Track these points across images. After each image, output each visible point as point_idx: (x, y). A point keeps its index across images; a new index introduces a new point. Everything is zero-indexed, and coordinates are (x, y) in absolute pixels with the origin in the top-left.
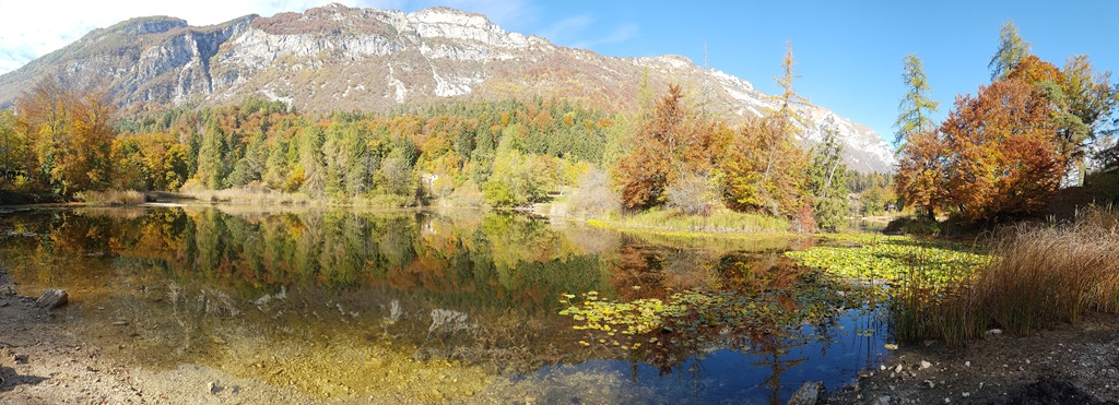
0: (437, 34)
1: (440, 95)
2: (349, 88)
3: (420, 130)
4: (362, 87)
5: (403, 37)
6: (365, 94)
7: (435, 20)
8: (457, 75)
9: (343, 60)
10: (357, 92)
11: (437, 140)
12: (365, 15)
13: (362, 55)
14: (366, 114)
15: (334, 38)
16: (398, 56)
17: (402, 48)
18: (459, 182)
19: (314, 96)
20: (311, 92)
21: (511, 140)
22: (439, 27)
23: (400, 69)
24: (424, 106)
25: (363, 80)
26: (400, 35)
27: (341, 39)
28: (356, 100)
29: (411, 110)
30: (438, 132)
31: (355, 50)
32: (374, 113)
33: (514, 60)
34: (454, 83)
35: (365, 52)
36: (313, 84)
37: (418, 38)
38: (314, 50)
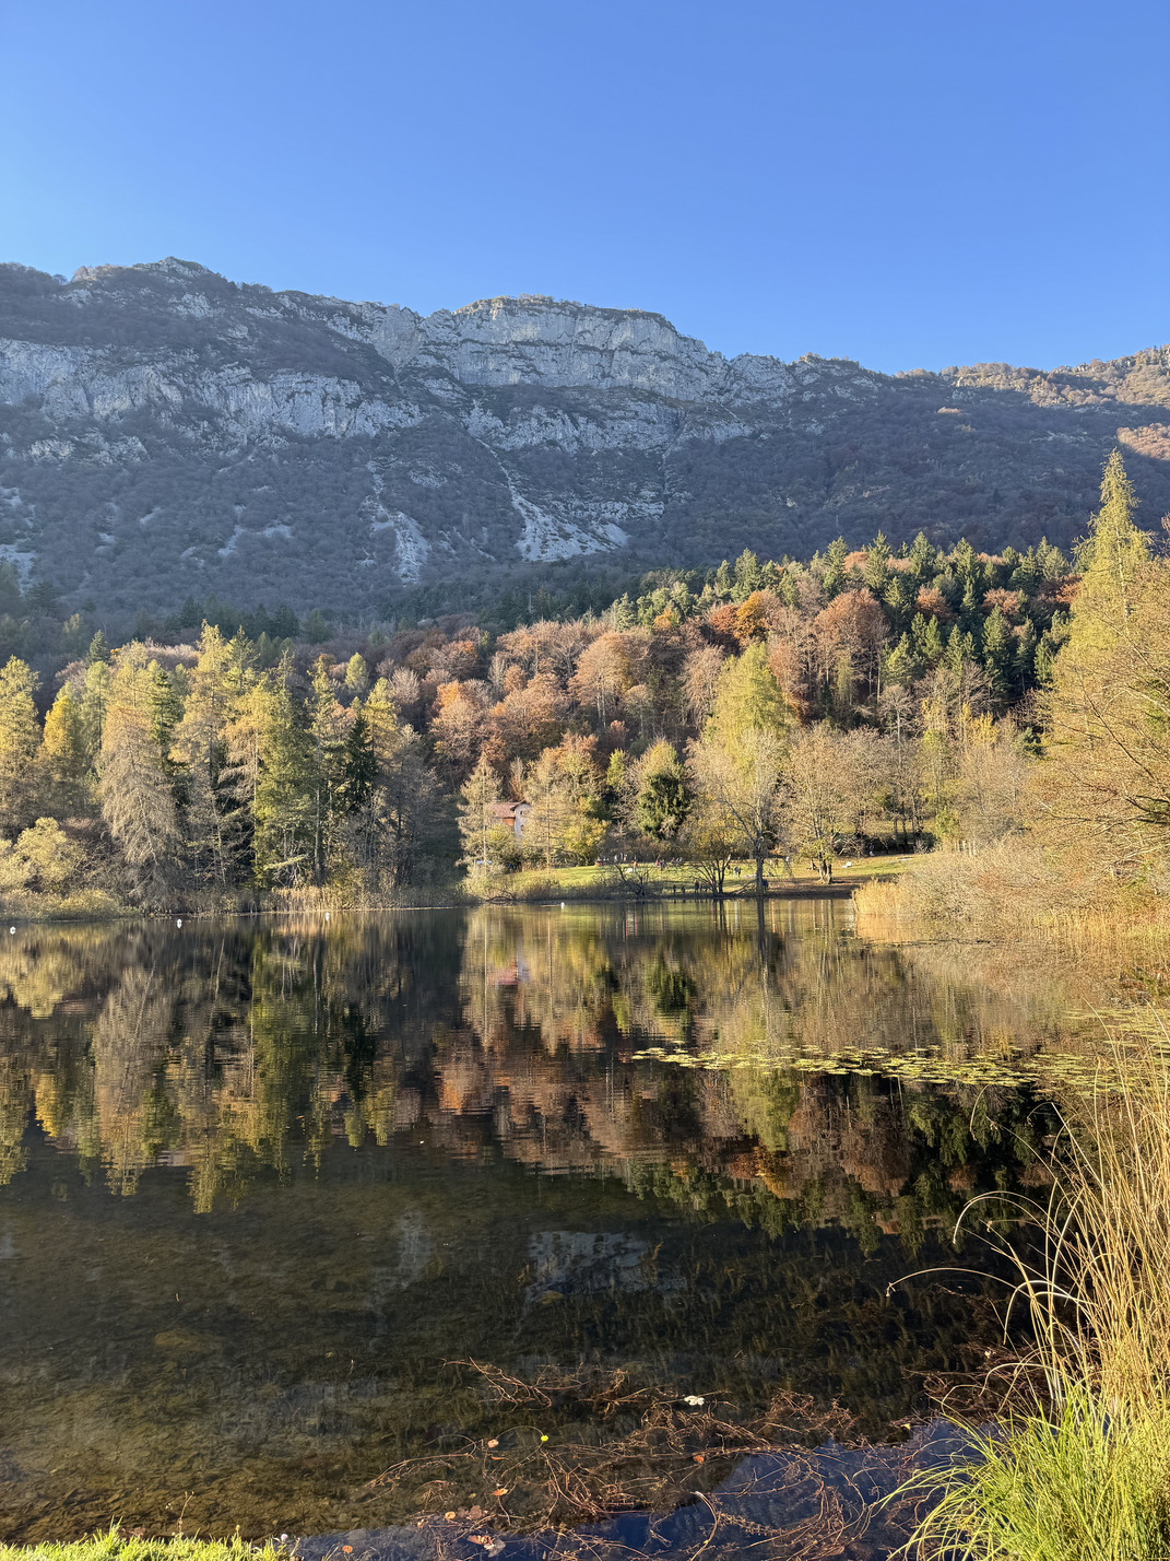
0: (515, 378)
1: (533, 557)
2: (239, 530)
3: (477, 669)
4: (285, 531)
5: (410, 384)
6: (296, 555)
7: (509, 336)
8: (582, 495)
9: (214, 441)
10: (267, 544)
11: (532, 699)
12: (286, 311)
13: (283, 432)
14: (303, 619)
15: (182, 369)
16: (397, 442)
17: (409, 417)
18: (600, 827)
19: (117, 551)
20: (106, 537)
21: (750, 689)
22: (521, 357)
23: (407, 479)
24: (487, 592)
25: (289, 510)
26: (402, 377)
27: (207, 376)
28: (265, 570)
29: (446, 605)
30: (530, 675)
31: (258, 414)
32: (327, 615)
33: (754, 436)
34: (574, 521)
35: (289, 424)
36: (110, 512)
37: (458, 388)
38: (112, 402)
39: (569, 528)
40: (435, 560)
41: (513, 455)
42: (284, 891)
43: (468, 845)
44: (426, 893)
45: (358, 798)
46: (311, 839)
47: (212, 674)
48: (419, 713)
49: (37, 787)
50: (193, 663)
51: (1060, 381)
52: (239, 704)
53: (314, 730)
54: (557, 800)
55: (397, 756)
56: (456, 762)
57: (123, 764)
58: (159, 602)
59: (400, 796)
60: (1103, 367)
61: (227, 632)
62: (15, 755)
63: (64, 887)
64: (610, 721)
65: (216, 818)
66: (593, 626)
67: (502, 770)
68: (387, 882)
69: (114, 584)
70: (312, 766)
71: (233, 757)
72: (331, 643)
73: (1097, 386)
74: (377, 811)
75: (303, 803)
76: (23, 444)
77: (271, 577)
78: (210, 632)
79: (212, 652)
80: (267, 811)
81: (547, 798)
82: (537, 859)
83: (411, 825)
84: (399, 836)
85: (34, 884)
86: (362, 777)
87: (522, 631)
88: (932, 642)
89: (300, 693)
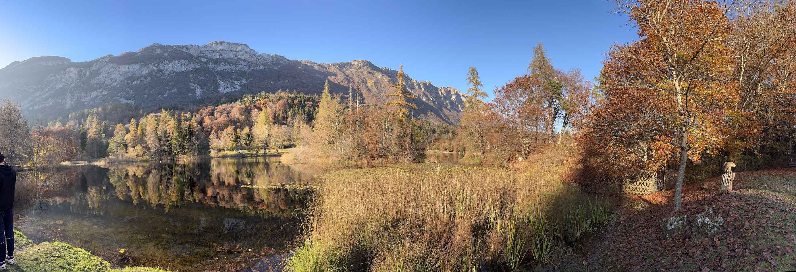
0: (218, 57)
1: (222, 92)
2: (167, 91)
3: (212, 114)
4: (176, 90)
5: (198, 60)
6: (178, 94)
7: (217, 49)
8: (231, 79)
9: (163, 76)
10: (172, 93)
11: (222, 119)
12: (174, 49)
13: (175, 72)
14: (179, 106)
15: (156, 63)
16: (196, 71)
17: (198, 66)
18: (235, 143)
19: (147, 98)
20: (145, 96)
21: (264, 117)
22: (219, 53)
23: (198, 78)
24: (213, 99)
25: (176, 86)
26: (196, 58)
27: (161, 64)
28: (172, 98)
29: (205, 102)
30: (222, 115)
31: (170, 69)
32: (183, 105)
33: (265, 69)
34: (230, 85)
35: (176, 70)
36: (146, 91)
37: (207, 59)
38: (145, 72)
39: (229, 86)
40: (203, 93)
41: (218, 72)
42: (178, 156)
43: (211, 147)
44: (203, 156)
45: (190, 139)
46: (182, 146)
47: (164, 118)
48: (201, 122)
49: (137, 139)
50: (160, 116)
51: (320, 65)
52: (168, 123)
53: (182, 127)
54: (227, 138)
55: (197, 131)
56: (208, 132)
57: (150, 135)
58: (154, 106)
59: (198, 138)
60: (326, 64)
61: (166, 110)
62: (133, 134)
63: (142, 156)
64: (237, 123)
65: (166, 143)
66: (233, 104)
67: (217, 133)
68: (196, 154)
69: (147, 104)
70: (182, 133)
71: (168, 132)
72: (184, 110)
73: (325, 68)
74: (194, 141)
75: (180, 140)
76: (132, 82)
77: (173, 99)
78: (163, 110)
79: (164, 114)
80: (174, 142)
81: (225, 138)
82: (224, 149)
83: (200, 144)
84: (198, 145)
85: (137, 155)
86: (191, 135)
87: (220, 106)
88: (296, 110)
89: (179, 120)
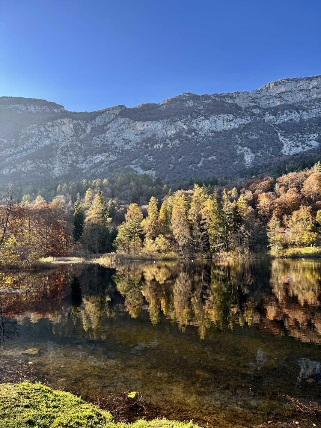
0: (278, 104)
1: (287, 154)
2: (202, 159)
3: (271, 188)
4: (214, 157)
5: (247, 112)
6: (217, 163)
7: (276, 92)
8: (302, 133)
9: (196, 137)
10: (209, 162)
11: (290, 196)
12: (213, 99)
13: (213, 131)
14: (219, 180)
15: (187, 120)
16: (244, 128)
17: (247, 120)
18: (314, 235)
19: (174, 168)
20: (171, 165)
22: (280, 97)
23: (247, 138)
24: (272, 166)
25: (215, 152)
26: (245, 110)
27: (194, 121)
28: (209, 168)
29: (260, 171)
30: (288, 189)
31: (206, 128)
32: (226, 178)
34: (300, 141)
35: (214, 129)
36: (172, 159)
37: (261, 110)
38: (172, 132)
39: (298, 144)
40: (256, 159)
41: (279, 125)
42: (218, 253)
43: (271, 241)
44: (258, 254)
45: (237, 228)
46: (224, 239)
47: (197, 197)
48: (253, 203)
49: (158, 227)
50: (192, 194)
52: (204, 204)
53: (224, 209)
54: (299, 227)
55: (247, 215)
56: (265, 216)
57: (177, 221)
58: (184, 180)
59: (249, 227)
61: (200, 186)
62: (153, 219)
63: (166, 251)
64: (316, 201)
65: (200, 234)
66: (308, 172)
67: (280, 218)
68: (246, 251)
69: (173, 177)
70: (223, 219)
71: (203, 218)
72: (227, 186)
74: (242, 231)
75: (222, 229)
76: (152, 146)
77: (211, 170)
78: (196, 186)
79: (197, 191)
80: (212, 232)
81: (296, 226)
82: (293, 245)
83: (253, 235)
84: (249, 238)
85: (159, 251)
86: (238, 222)
87: (284, 176)
89: (220, 200)
